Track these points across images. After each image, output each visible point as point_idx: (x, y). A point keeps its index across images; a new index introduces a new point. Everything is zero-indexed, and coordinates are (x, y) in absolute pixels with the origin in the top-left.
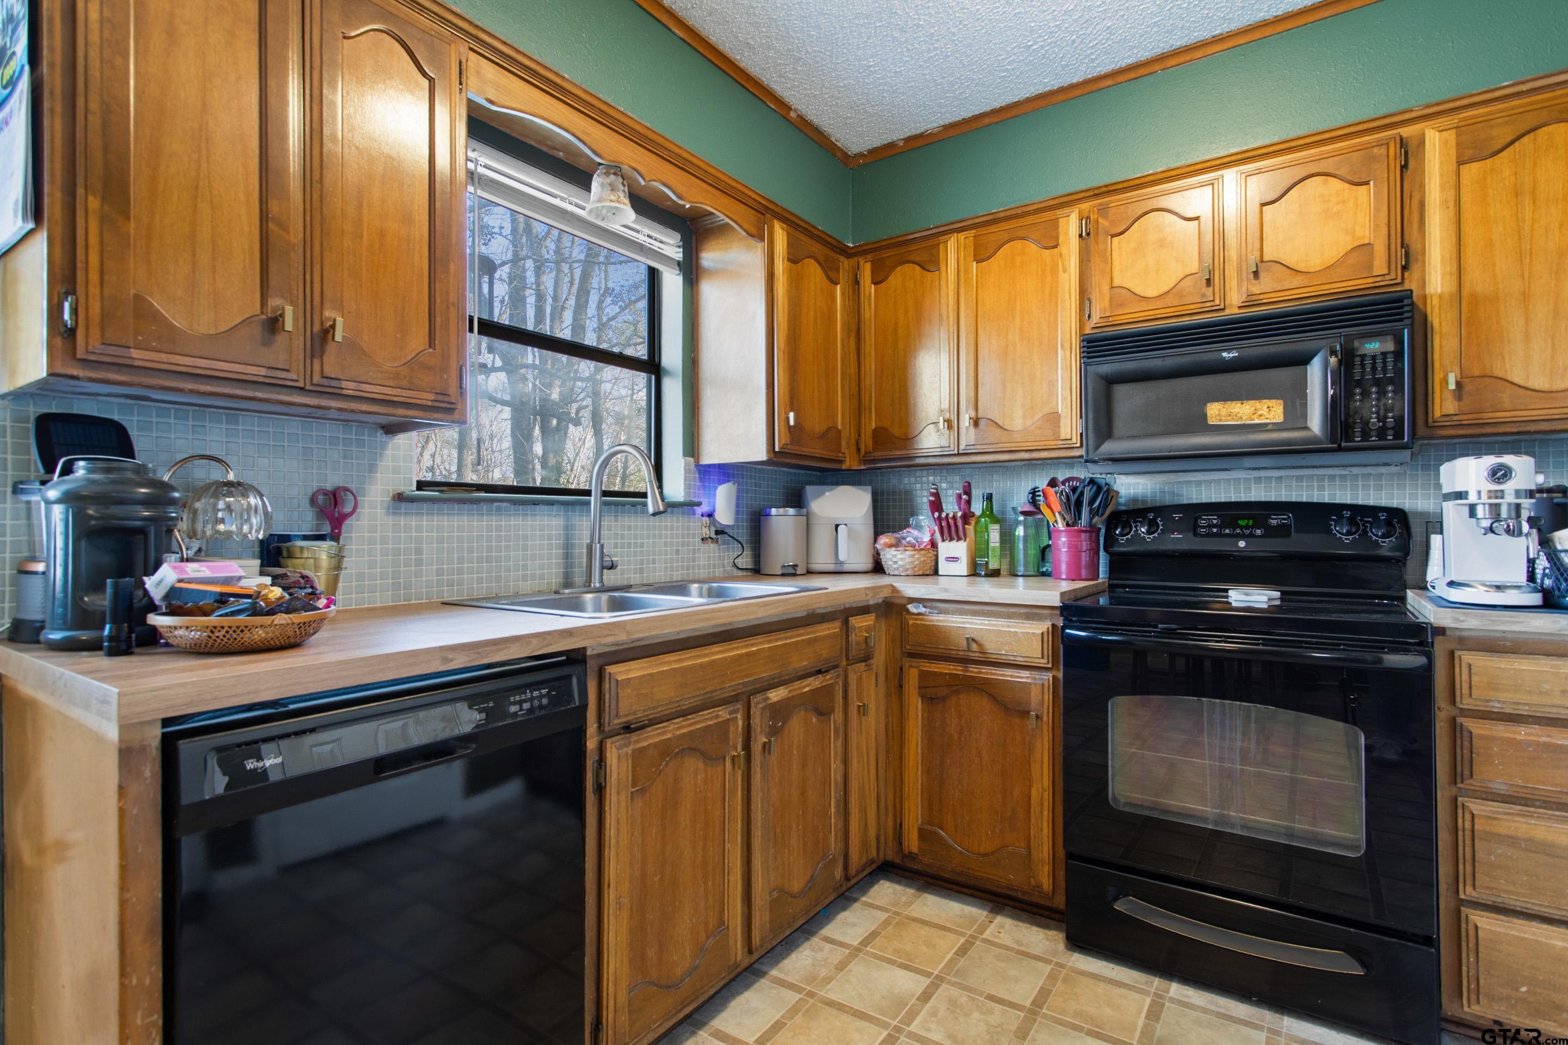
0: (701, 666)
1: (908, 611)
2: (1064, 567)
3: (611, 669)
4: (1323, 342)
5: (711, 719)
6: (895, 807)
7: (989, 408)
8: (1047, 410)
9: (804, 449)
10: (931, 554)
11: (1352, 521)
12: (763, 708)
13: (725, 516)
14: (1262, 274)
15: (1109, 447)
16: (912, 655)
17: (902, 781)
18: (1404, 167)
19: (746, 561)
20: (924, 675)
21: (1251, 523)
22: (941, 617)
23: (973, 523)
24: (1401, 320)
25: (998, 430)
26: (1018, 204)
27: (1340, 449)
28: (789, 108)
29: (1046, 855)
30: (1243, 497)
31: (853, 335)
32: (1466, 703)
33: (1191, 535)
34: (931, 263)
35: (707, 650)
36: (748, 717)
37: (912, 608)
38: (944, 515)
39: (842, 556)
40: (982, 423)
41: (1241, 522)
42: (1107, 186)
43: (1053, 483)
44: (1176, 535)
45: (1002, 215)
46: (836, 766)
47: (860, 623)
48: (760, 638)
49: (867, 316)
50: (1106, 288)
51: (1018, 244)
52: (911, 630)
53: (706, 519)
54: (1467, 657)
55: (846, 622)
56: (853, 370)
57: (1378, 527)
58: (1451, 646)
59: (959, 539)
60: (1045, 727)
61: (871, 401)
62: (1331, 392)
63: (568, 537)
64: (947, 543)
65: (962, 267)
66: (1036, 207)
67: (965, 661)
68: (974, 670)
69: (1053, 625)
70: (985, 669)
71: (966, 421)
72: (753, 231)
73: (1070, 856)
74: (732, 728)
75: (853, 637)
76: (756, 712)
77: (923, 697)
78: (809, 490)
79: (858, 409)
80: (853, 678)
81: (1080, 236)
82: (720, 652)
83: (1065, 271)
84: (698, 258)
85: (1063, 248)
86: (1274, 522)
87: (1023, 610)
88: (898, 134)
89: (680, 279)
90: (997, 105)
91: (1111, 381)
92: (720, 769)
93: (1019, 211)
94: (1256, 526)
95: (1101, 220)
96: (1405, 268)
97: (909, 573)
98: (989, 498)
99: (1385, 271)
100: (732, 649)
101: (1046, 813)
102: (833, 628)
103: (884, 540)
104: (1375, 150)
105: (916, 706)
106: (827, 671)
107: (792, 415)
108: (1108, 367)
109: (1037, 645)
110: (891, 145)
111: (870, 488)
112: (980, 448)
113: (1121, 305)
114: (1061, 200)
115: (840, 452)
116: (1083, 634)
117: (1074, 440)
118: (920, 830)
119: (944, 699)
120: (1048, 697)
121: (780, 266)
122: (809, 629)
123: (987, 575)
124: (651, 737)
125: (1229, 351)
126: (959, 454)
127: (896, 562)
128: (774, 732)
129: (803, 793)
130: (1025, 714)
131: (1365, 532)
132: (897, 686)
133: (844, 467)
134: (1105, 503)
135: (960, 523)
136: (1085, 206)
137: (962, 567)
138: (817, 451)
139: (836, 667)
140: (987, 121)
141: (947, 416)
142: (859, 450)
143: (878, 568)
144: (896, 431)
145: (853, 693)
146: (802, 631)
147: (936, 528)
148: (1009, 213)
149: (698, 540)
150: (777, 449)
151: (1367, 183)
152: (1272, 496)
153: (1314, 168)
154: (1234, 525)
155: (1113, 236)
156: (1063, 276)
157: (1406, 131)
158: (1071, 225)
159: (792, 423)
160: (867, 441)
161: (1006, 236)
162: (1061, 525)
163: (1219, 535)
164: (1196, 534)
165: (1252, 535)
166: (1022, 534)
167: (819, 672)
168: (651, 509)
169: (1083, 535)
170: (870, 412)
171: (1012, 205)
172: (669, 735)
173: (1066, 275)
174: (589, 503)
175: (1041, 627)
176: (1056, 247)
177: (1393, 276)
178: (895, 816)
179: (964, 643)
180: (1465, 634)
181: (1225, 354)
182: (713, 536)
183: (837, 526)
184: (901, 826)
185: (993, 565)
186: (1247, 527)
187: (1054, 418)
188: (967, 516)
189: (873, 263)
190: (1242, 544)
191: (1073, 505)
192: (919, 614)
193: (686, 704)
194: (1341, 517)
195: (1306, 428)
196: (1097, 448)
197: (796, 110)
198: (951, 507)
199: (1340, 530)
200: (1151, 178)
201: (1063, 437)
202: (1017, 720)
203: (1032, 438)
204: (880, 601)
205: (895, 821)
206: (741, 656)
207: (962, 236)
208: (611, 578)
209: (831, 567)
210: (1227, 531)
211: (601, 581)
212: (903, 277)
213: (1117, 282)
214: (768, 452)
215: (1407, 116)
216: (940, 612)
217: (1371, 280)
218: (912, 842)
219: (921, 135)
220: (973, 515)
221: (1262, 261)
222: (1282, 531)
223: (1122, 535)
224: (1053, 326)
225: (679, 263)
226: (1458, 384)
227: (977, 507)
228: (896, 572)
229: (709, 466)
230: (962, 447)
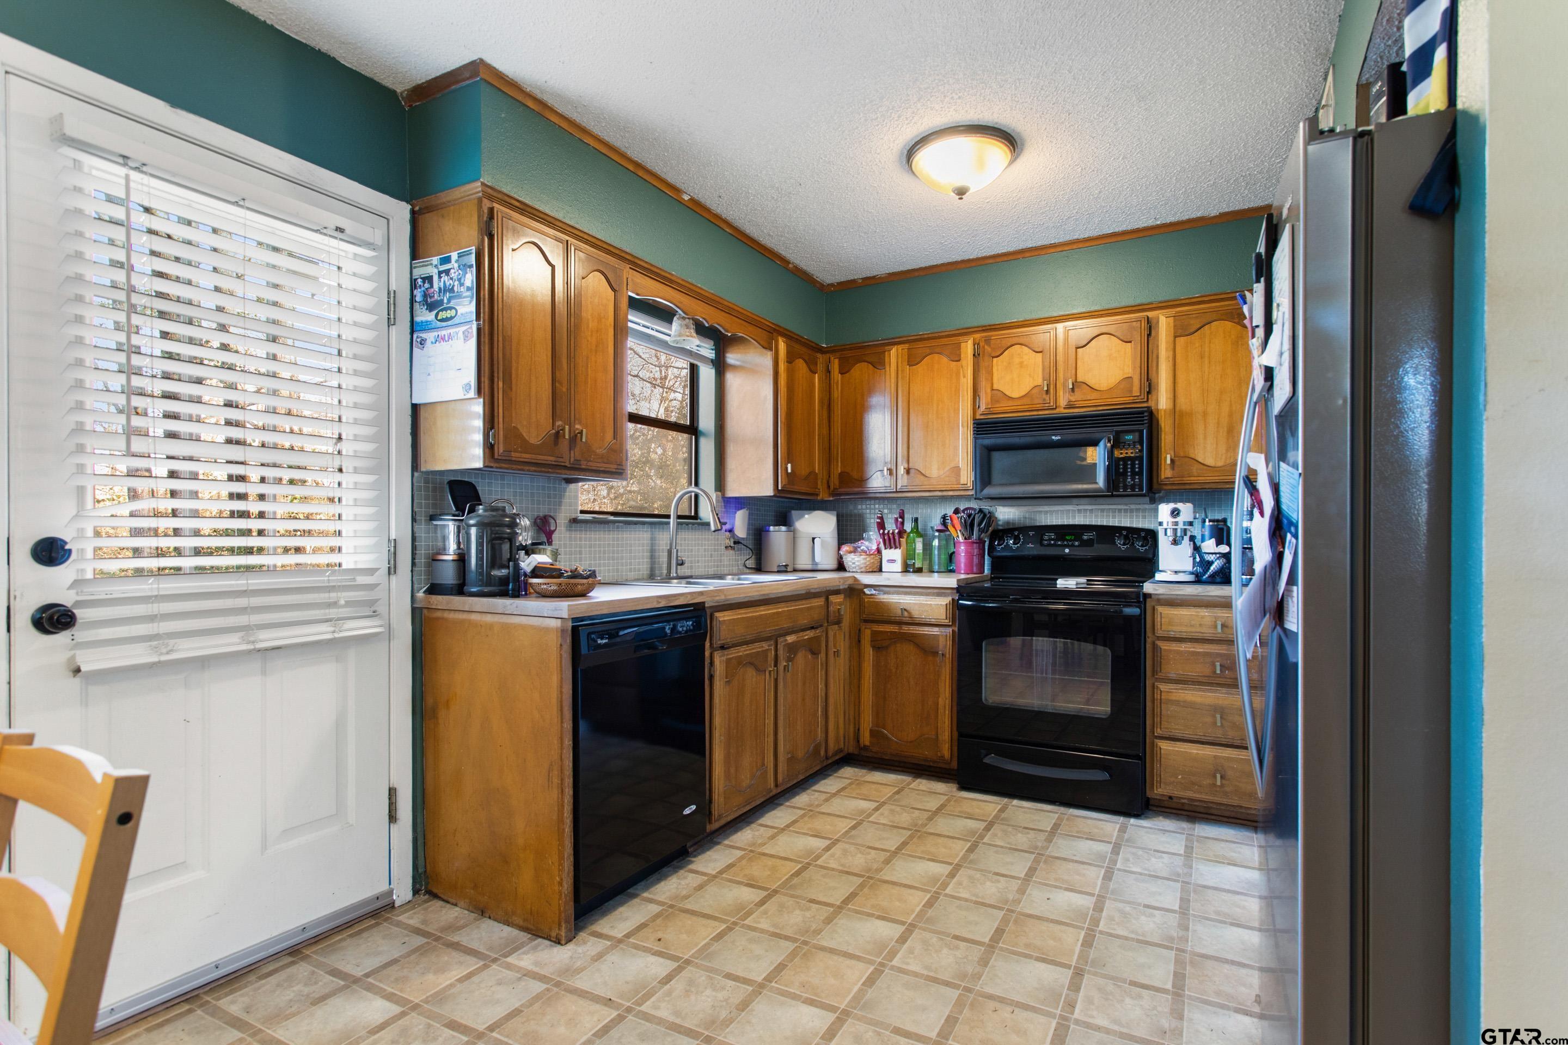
0: (756, 617)
1: (864, 593)
2: (962, 565)
3: (717, 614)
4: (1105, 434)
5: (760, 648)
6: (855, 718)
7: (917, 463)
8: (953, 465)
9: (796, 487)
10: (878, 557)
11: (1126, 537)
12: (784, 645)
13: (741, 531)
14: (1076, 390)
15: (989, 491)
16: (866, 621)
17: (859, 702)
18: (1149, 335)
19: (751, 563)
20: (875, 634)
21: (1073, 537)
22: (886, 596)
23: (905, 537)
24: (1143, 424)
25: (922, 477)
26: (936, 331)
27: (1112, 496)
28: (788, 262)
29: (947, 737)
30: (1071, 522)
31: (825, 407)
32: (1159, 633)
33: (1039, 545)
34: (879, 363)
35: (758, 609)
36: (776, 650)
37: (867, 591)
38: (886, 532)
39: (817, 559)
40: (912, 471)
41: (1068, 538)
42: (990, 326)
43: (956, 511)
44: (1030, 545)
45: (926, 336)
46: (821, 686)
47: (835, 599)
48: (783, 605)
49: (836, 396)
50: (989, 390)
51: (936, 356)
52: (866, 605)
53: (728, 534)
54: (1160, 609)
55: (827, 599)
56: (825, 431)
57: (1139, 542)
58: (1153, 604)
59: (896, 548)
60: (947, 661)
61: (838, 454)
62: (1107, 463)
63: (652, 545)
64: (888, 550)
65: (900, 369)
66: (947, 333)
67: (900, 623)
68: (905, 629)
69: (953, 599)
70: (912, 628)
71: (901, 470)
72: (765, 345)
73: (961, 735)
74: (769, 654)
75: (831, 609)
76: (780, 647)
77: (874, 647)
78: (794, 513)
79: (829, 459)
80: (831, 634)
81: (974, 355)
82: (764, 610)
83: (964, 377)
84: (724, 357)
85: (963, 362)
86: (1085, 537)
87: (936, 591)
88: (858, 275)
89: (713, 372)
90: (923, 265)
91: (990, 449)
92: (763, 677)
93: (937, 335)
94: (1075, 540)
95: (986, 347)
96: (1149, 393)
97: (862, 570)
98: (916, 520)
99: (1138, 394)
100: (769, 610)
101: (947, 712)
102: (820, 602)
103: (845, 548)
104: (1134, 323)
105: (869, 653)
106: (817, 628)
107: (789, 466)
108: (989, 441)
109: (943, 611)
110: (853, 281)
111: (835, 513)
112: (910, 488)
113: (998, 401)
114: (963, 331)
115: (817, 488)
116: (970, 603)
117: (969, 485)
118: (871, 731)
119: (886, 648)
120: (949, 643)
121: (782, 367)
122: (807, 601)
123: (914, 572)
124: (734, 653)
125: (1055, 435)
126: (897, 492)
127: (854, 563)
128: (789, 660)
129: (804, 700)
130: (935, 653)
131: (1133, 544)
132: (856, 641)
133: (819, 498)
134: (988, 525)
135: (897, 538)
136: (977, 336)
137: (898, 566)
138: (804, 489)
139: (821, 626)
140: (917, 274)
141: (889, 467)
142: (829, 487)
143: (841, 567)
144: (855, 475)
145: (831, 644)
146: (804, 602)
147: (881, 540)
148: (930, 336)
149: (723, 547)
150: (780, 488)
151: (1130, 342)
152: (1087, 521)
153: (1104, 330)
154: (1063, 539)
155: (993, 357)
156: (963, 380)
157: (1150, 314)
158: (968, 347)
159: (789, 471)
160: (835, 481)
161: (928, 351)
162: (961, 539)
163: (1055, 545)
164: (1042, 545)
165: (1073, 546)
166: (937, 544)
167: (812, 628)
168: (713, 528)
169: (975, 545)
170: (837, 462)
171: (932, 331)
172: (741, 654)
173: (965, 380)
174: (668, 523)
175: (945, 601)
176: (959, 361)
177: (1142, 397)
178: (855, 724)
179: (900, 612)
180: (1161, 597)
181: (1053, 437)
182: (732, 545)
183: (813, 539)
184: (859, 730)
185: (918, 565)
186: (1070, 540)
187: (956, 470)
188: (902, 533)
189: (840, 359)
190: (1067, 551)
191: (969, 526)
192: (871, 595)
193: (748, 638)
194: (1121, 534)
195: (1096, 483)
196: (982, 490)
197: (793, 263)
198: (891, 527)
199: (1119, 542)
200: (1016, 324)
201: (962, 483)
202: (930, 658)
203: (943, 483)
204: (846, 587)
205: (855, 727)
206: (774, 613)
207: (900, 347)
208: (683, 571)
209: (810, 567)
210: (1059, 543)
211: (677, 573)
212: (860, 371)
213: (995, 387)
214: (774, 490)
215: (1150, 306)
216: (885, 593)
217: (1132, 398)
218: (866, 739)
219: (874, 277)
220: (905, 531)
221: (1076, 381)
222: (1089, 543)
223: (999, 545)
224: (956, 411)
225: (712, 361)
226: (1172, 460)
227: (908, 527)
228: (854, 570)
229: (730, 498)
230: (898, 487)
